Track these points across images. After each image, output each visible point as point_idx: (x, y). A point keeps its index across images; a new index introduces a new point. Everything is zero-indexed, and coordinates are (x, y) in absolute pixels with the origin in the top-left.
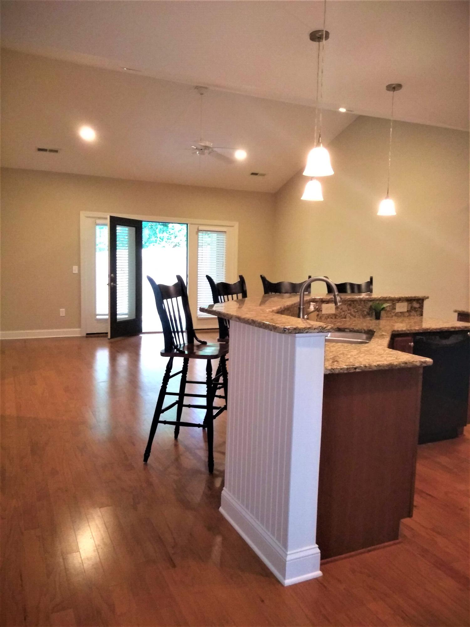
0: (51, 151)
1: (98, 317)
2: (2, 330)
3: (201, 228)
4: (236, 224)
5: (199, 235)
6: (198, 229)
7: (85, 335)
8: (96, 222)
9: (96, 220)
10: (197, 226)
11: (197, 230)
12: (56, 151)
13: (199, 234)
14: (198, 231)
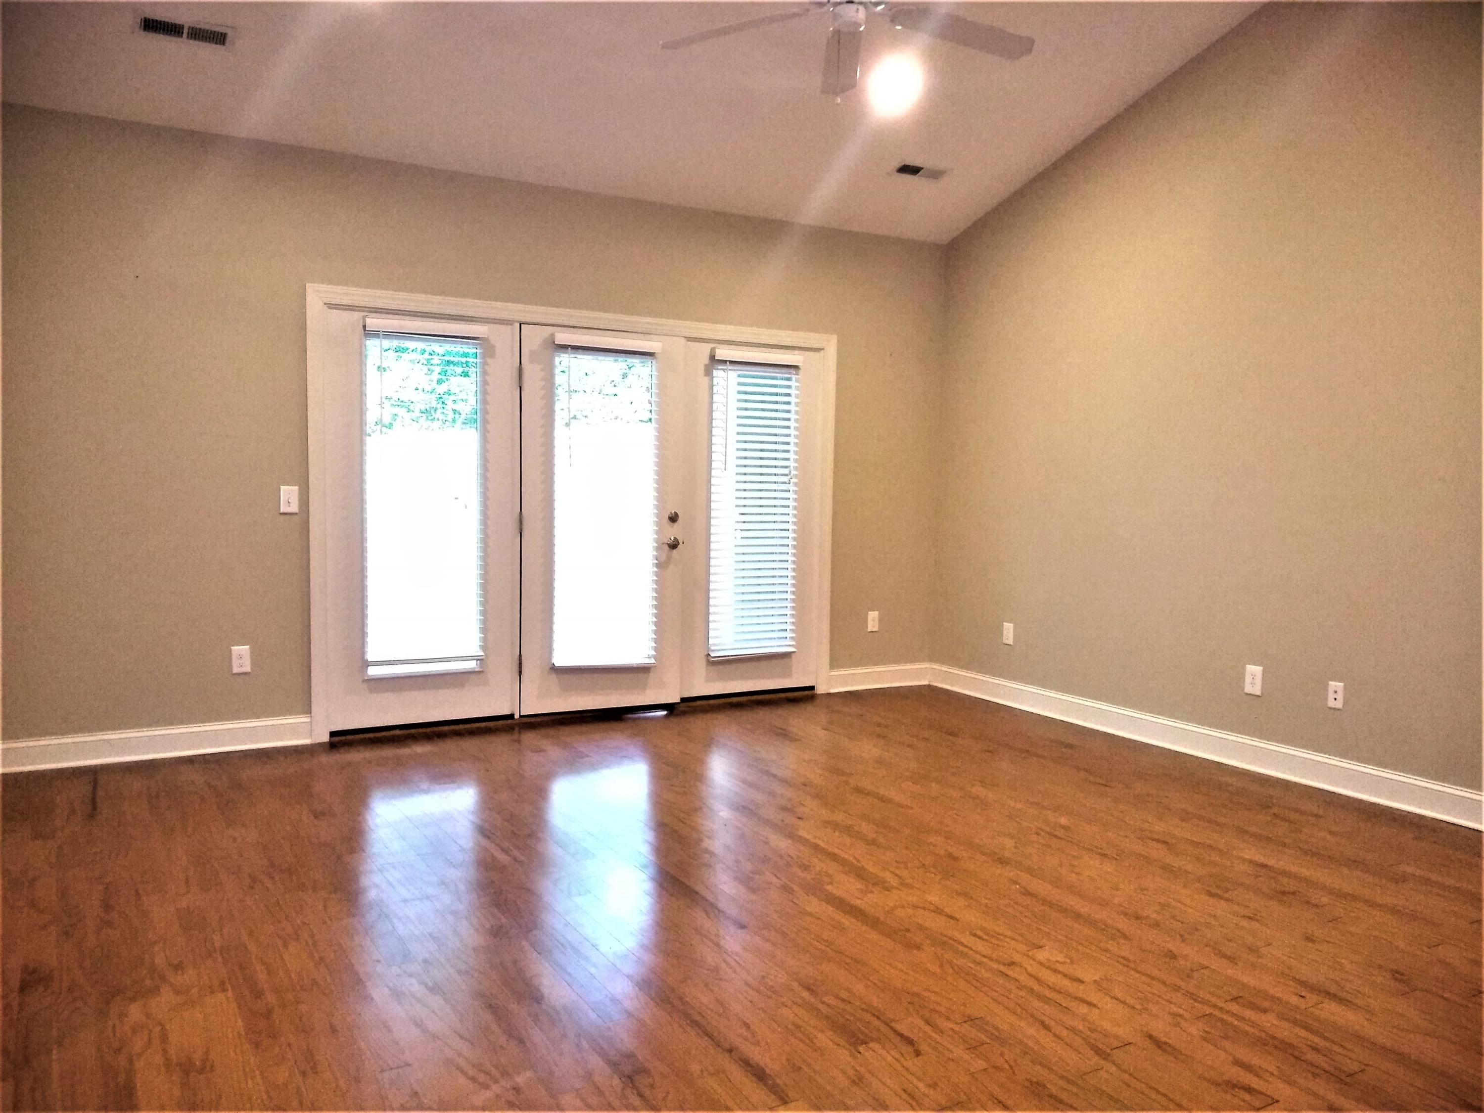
0: (199, 34)
1: (373, 671)
2: (8, 736)
3: (723, 353)
4: (831, 343)
5: (713, 377)
6: (712, 358)
7: (326, 738)
8: (364, 327)
9: (364, 318)
10: (712, 345)
11: (706, 361)
12: (218, 38)
13: (715, 373)
14: (714, 361)
